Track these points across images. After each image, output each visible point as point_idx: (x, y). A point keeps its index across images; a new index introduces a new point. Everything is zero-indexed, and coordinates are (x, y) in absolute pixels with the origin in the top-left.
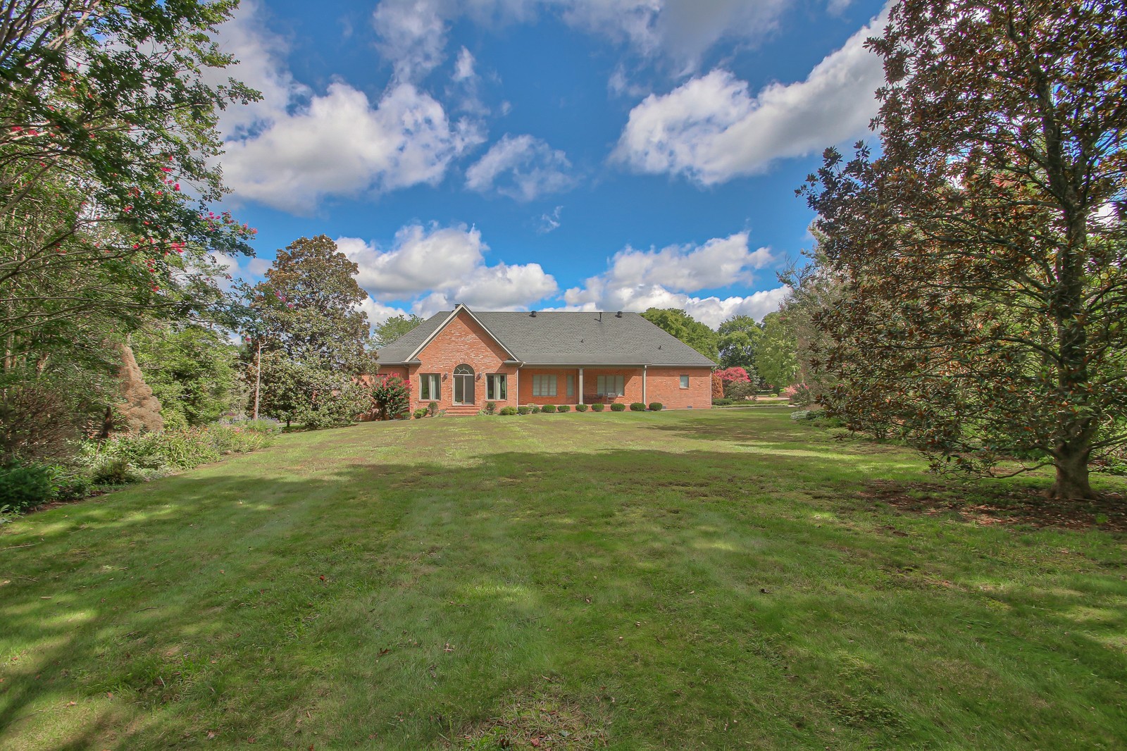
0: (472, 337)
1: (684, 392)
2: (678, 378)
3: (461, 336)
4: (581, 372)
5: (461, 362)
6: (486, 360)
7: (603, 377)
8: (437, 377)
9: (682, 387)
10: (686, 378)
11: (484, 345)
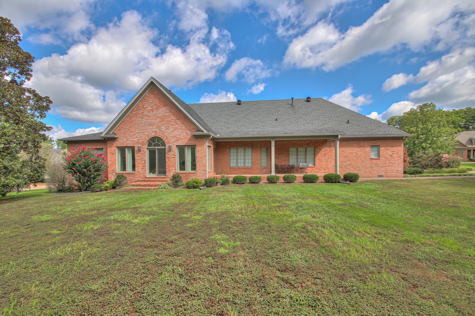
0: (163, 111)
1: (375, 161)
2: (368, 149)
3: (152, 110)
4: (273, 143)
5: (153, 135)
6: (176, 133)
7: (295, 149)
8: (133, 149)
9: (372, 157)
10: (376, 149)
11: (173, 117)
